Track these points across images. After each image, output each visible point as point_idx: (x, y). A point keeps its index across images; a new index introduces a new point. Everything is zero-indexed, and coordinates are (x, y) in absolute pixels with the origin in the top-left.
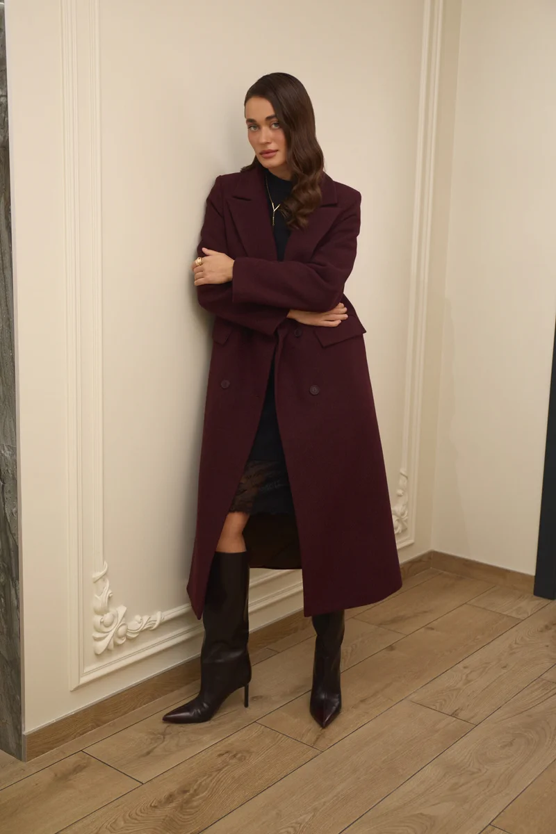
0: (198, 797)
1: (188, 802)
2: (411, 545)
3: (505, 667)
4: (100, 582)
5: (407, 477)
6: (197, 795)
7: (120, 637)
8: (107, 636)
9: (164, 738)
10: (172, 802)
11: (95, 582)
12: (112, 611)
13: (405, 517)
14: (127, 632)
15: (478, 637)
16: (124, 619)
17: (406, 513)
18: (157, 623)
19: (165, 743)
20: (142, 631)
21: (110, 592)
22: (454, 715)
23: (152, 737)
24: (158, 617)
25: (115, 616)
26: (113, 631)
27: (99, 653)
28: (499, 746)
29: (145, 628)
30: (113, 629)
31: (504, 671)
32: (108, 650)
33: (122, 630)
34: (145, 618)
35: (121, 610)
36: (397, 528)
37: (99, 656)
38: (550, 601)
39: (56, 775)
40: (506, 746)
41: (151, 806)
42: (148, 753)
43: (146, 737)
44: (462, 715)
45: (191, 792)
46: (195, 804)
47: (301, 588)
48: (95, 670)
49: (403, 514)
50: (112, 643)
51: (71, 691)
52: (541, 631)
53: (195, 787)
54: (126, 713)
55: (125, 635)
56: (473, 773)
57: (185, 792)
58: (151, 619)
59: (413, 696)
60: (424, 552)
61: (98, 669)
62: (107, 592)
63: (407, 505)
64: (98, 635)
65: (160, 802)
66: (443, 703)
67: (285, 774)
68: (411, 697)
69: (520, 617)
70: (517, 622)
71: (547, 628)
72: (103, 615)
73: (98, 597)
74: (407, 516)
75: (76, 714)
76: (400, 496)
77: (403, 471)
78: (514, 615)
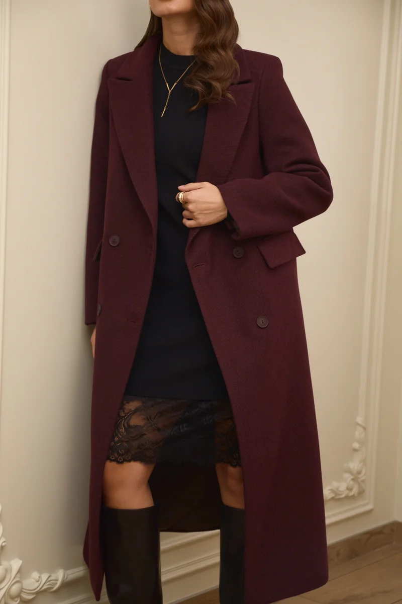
2: (369, 512)
5: (364, 428)
7: (13, 598)
12: (5, 563)
13: (362, 477)
14: (22, 591)
16: (18, 575)
17: (364, 472)
18: (59, 583)
20: (39, 592)
24: (60, 576)
25: (7, 571)
26: (5, 589)
29: (43, 588)
30: (4, 586)
33: (15, 589)
34: (45, 577)
35: (16, 564)
47: (217, 559)
49: (359, 473)
55: (19, 596)
58: (51, 578)
60: (385, 521)
62: (0, 539)
63: (364, 462)
74: (365, 474)
76: (355, 450)
77: (360, 420)
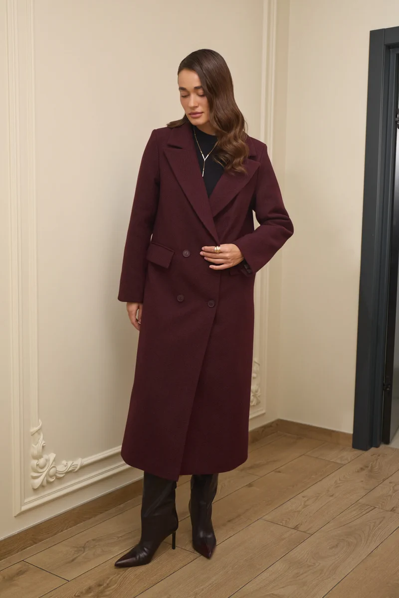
0: (109, 589)
1: (102, 592)
2: (263, 414)
3: (332, 496)
4: (36, 434)
5: (259, 365)
6: (110, 587)
7: (51, 477)
8: (41, 475)
9: (84, 550)
10: (91, 592)
11: (32, 435)
12: (45, 456)
13: (258, 394)
14: (56, 472)
15: (313, 476)
16: (54, 463)
17: (259, 390)
18: (78, 467)
19: (85, 554)
20: (67, 473)
21: (43, 442)
22: (296, 528)
23: (76, 549)
24: (79, 462)
25: (47, 460)
26: (45, 473)
27: (36, 488)
28: (328, 547)
29: (70, 470)
30: (46, 470)
31: (331, 498)
32: (42, 486)
33: (52, 471)
34: (70, 463)
35: (52, 456)
36: (252, 402)
37: (35, 490)
38: (364, 452)
39: (4, 578)
40: (333, 547)
41: (75, 595)
42: (73, 560)
43: (71, 550)
44: (302, 528)
45: (105, 585)
46: (108, 593)
48: (33, 501)
50: (45, 481)
51: (15, 517)
52: (358, 472)
53: (108, 582)
54: (56, 534)
55: (55, 475)
56: (309, 566)
57: (100, 585)
58: (74, 464)
59: (267, 516)
60: (273, 420)
61: (35, 500)
62: (41, 442)
63: (260, 384)
64: (35, 475)
65: (82, 593)
66: (288, 520)
67: (174, 571)
68: (264, 517)
69: (343, 462)
70: (341, 466)
71: (362, 469)
72: (38, 460)
73: (34, 446)
74: (260, 392)
75: (19, 534)
77: (256, 359)
78: (339, 461)
